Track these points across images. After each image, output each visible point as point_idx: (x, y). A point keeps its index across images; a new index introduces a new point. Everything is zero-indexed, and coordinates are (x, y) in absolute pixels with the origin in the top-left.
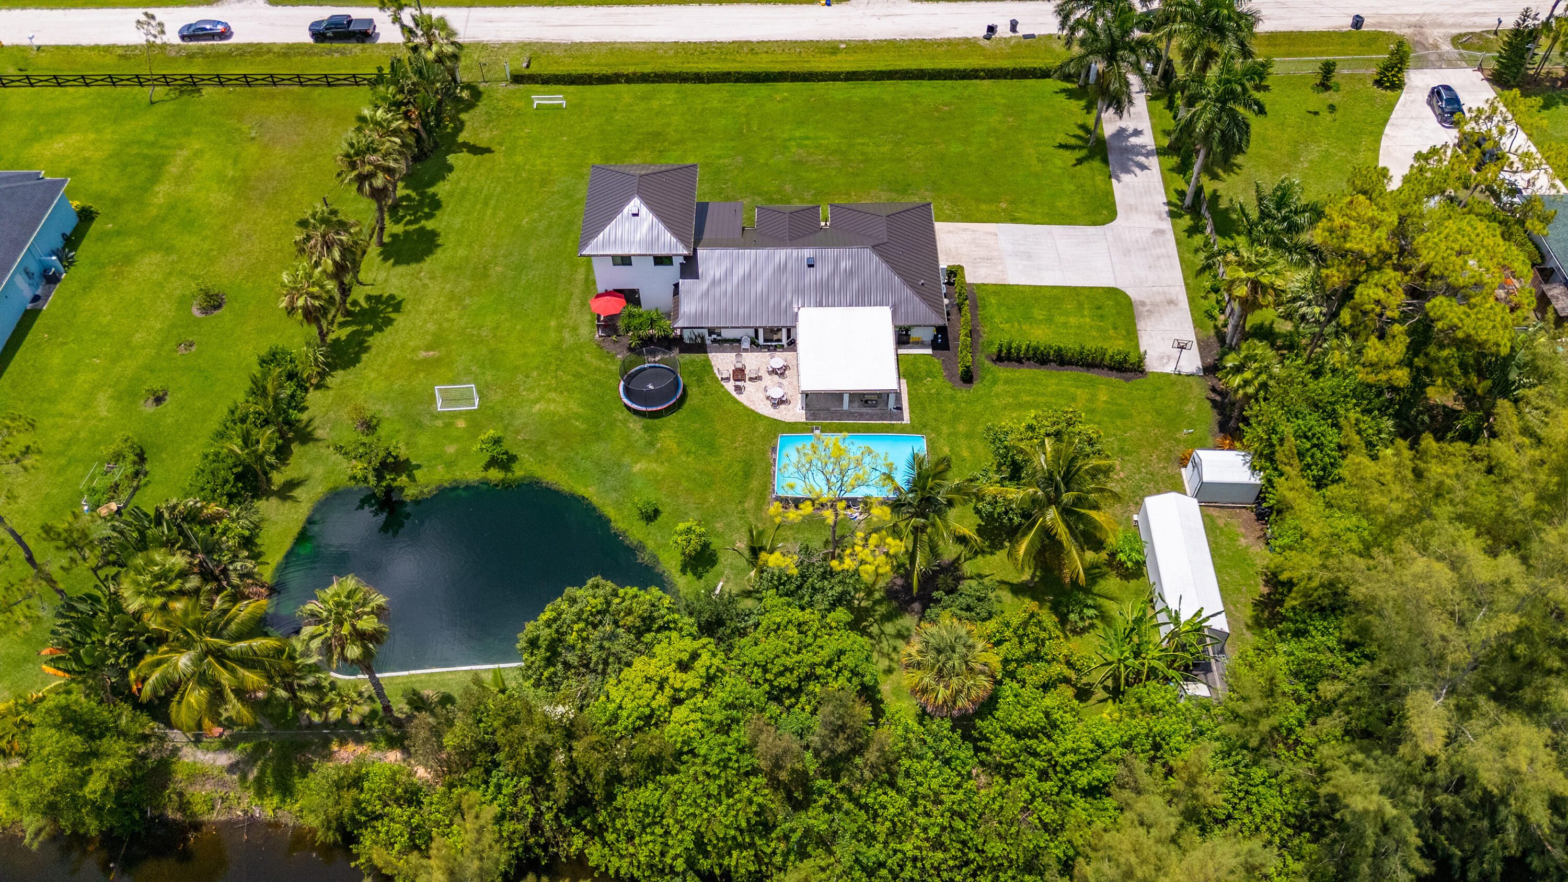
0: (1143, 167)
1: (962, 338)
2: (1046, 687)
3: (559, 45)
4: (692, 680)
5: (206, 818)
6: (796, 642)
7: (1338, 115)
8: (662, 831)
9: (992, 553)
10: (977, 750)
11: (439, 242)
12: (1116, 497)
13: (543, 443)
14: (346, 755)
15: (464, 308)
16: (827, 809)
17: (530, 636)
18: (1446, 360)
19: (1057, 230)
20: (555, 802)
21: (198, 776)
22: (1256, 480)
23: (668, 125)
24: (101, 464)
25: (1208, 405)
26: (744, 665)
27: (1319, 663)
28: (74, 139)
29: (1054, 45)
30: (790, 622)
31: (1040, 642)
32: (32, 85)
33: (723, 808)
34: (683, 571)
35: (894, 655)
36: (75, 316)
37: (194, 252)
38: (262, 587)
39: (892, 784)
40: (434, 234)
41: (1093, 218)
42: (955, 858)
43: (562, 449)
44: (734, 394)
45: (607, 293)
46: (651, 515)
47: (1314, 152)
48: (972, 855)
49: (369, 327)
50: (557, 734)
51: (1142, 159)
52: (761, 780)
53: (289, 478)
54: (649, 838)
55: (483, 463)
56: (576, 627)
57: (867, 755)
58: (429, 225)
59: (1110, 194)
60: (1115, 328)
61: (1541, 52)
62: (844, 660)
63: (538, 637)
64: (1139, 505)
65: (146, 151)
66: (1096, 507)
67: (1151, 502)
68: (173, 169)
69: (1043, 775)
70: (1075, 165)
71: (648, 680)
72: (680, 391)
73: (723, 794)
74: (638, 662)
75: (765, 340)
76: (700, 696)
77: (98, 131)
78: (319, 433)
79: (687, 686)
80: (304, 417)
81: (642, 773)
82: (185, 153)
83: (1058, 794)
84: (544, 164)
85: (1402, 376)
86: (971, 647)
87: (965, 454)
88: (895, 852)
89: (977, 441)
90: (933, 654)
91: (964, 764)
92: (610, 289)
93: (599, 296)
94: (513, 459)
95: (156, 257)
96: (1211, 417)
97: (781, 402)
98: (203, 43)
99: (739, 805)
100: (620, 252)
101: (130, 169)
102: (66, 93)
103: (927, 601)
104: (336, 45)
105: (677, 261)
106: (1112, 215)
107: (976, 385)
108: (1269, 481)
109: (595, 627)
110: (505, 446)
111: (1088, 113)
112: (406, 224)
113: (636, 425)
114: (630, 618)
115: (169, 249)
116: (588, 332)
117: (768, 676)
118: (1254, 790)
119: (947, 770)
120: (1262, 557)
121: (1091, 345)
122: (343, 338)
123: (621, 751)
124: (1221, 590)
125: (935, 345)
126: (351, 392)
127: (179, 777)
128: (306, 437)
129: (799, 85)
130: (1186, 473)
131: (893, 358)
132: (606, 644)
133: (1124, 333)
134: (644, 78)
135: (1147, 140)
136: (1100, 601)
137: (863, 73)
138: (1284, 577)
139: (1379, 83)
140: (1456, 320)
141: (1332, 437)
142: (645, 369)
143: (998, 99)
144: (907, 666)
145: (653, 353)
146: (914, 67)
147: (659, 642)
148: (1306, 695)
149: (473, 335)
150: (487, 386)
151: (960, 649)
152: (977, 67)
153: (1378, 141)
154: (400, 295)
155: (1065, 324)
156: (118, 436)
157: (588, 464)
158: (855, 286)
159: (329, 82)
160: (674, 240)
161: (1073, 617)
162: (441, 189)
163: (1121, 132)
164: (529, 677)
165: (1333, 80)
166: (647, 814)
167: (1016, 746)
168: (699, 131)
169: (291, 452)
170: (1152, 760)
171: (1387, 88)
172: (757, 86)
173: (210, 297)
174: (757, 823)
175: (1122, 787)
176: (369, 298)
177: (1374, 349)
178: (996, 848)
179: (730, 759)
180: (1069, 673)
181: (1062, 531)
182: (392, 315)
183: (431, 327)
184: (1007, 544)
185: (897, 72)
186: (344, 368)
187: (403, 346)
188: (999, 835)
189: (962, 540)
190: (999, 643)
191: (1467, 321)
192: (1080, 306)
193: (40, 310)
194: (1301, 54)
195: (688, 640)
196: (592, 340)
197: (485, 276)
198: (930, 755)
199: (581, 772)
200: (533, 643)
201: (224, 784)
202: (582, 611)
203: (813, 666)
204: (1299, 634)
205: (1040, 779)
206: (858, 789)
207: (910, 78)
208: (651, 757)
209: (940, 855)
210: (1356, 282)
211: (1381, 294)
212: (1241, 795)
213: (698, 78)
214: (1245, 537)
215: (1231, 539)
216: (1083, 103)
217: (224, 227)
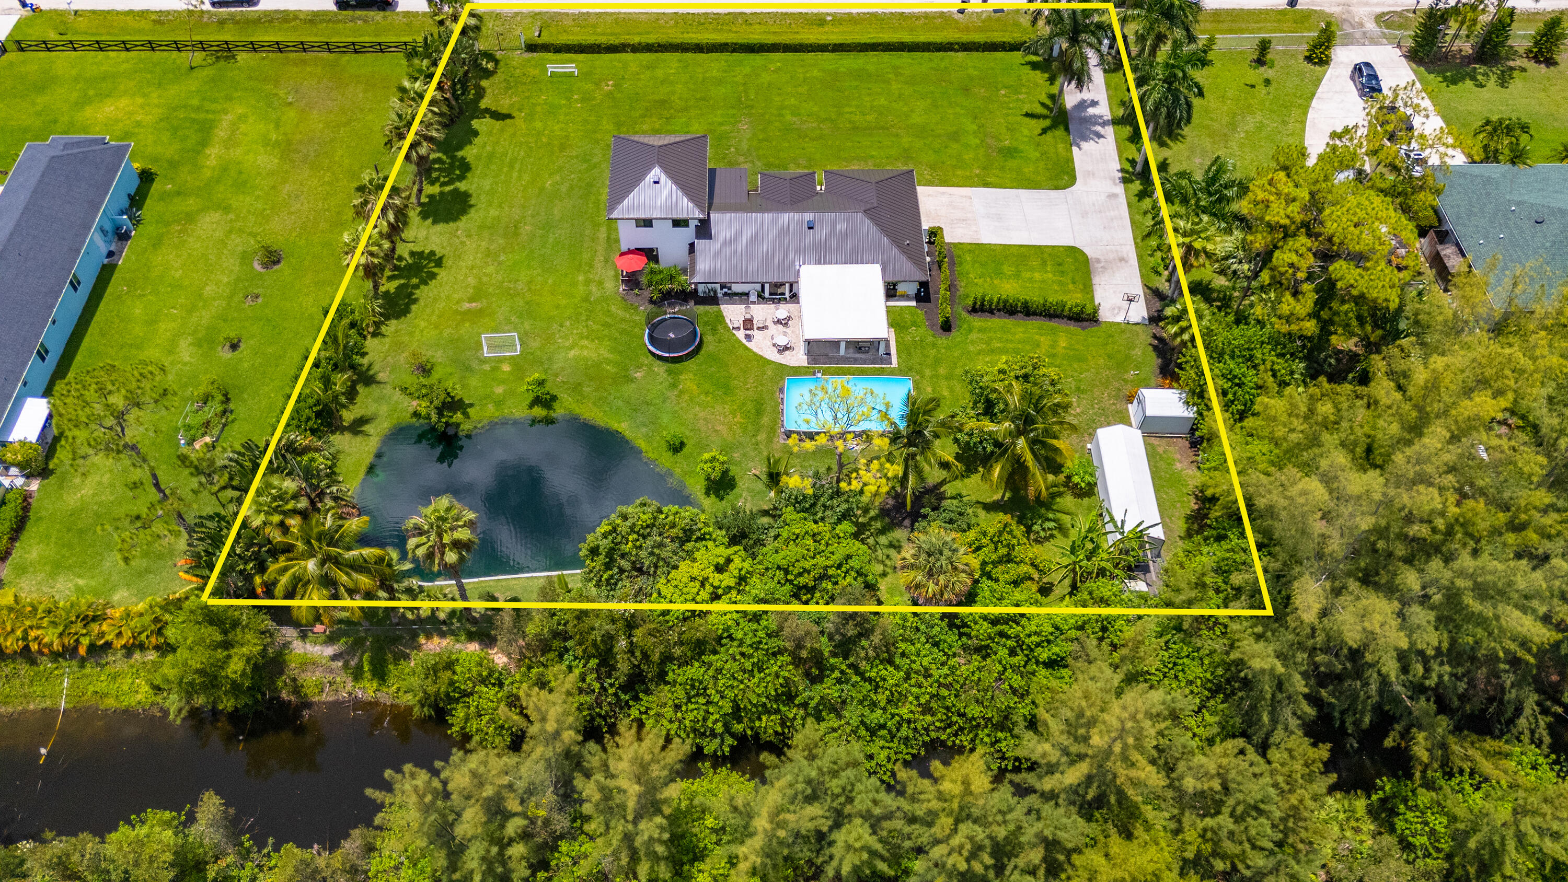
0: (1100, 136)
1: (942, 292)
2: (1016, 583)
3: (567, 14)
4: (727, 579)
5: (316, 699)
6: (812, 549)
7: (1272, 88)
8: (704, 701)
9: (968, 477)
10: (961, 635)
11: (472, 202)
12: (1074, 428)
13: (579, 384)
14: (432, 647)
15: (500, 264)
16: (839, 681)
17: (592, 545)
18: (1346, 313)
19: (1024, 194)
20: (616, 679)
21: (308, 664)
22: (1190, 413)
23: (673, 93)
24: (192, 405)
25: (1151, 348)
26: (767, 569)
27: (1235, 561)
28: (124, 102)
29: (1022, 20)
30: (807, 533)
31: (1011, 547)
32: (75, 49)
33: (756, 680)
34: (707, 494)
35: (888, 562)
36: (149, 271)
37: (249, 212)
38: (354, 507)
39: (891, 662)
40: (466, 196)
41: (1055, 183)
42: (942, 721)
43: (596, 390)
44: (744, 341)
45: (630, 252)
46: (677, 448)
47: (1250, 123)
48: (954, 719)
49: (415, 281)
50: (620, 624)
51: (1098, 128)
52: (786, 658)
53: (358, 416)
54: (693, 706)
55: (528, 402)
56: (631, 538)
57: (872, 638)
58: (462, 186)
59: (1070, 160)
60: (1074, 283)
61: (1451, 32)
62: (851, 563)
63: (598, 547)
64: (1092, 435)
65: (193, 116)
66: (1056, 437)
67: (1102, 433)
68: (221, 133)
69: (1012, 652)
70: (1040, 135)
71: (693, 579)
72: (698, 339)
73: (756, 670)
74: (683, 566)
75: (771, 294)
76: (734, 593)
77: (145, 95)
78: (381, 376)
79: (724, 584)
80: (365, 361)
81: (689, 654)
82: (230, 117)
83: (1024, 667)
84: (561, 129)
85: (1310, 327)
86: (955, 551)
87: (946, 393)
88: (893, 716)
89: (955, 382)
90: (923, 556)
91: (950, 647)
92: (632, 248)
93: (622, 254)
94: (554, 398)
95: (216, 216)
96: (1154, 361)
97: (786, 348)
98: (233, 9)
99: (769, 678)
100: (643, 216)
101: (180, 133)
102: (108, 58)
103: (915, 516)
104: (359, 13)
105: (693, 224)
106: (1072, 180)
107: (954, 333)
108: (1201, 414)
109: (644, 537)
110: (548, 387)
111: (1052, 84)
112: (441, 186)
113: (660, 369)
114: (675, 530)
115: (227, 209)
116: (613, 286)
117: (789, 577)
118: (1181, 661)
119: (935, 650)
120: (1194, 478)
121: (1053, 299)
122: (392, 290)
123: (673, 636)
124: (1159, 505)
125: (919, 298)
126: (406, 339)
127: (293, 665)
128: (367, 378)
129: (790, 55)
130: (1132, 408)
131: (884, 309)
132: (656, 551)
133: (1081, 287)
134: (649, 48)
135: (1103, 110)
136: (1059, 515)
137: (849, 45)
138: (1209, 493)
139: (1309, 59)
140: (1352, 282)
141: (1251, 378)
142: (665, 320)
143: (971, 71)
144: (903, 567)
145: (672, 305)
146: (895, 40)
147: (698, 550)
148: (1223, 586)
149: (510, 289)
150: (526, 333)
151: (947, 553)
152: (952, 40)
153: (1305, 114)
154: (439, 252)
155: (1031, 280)
156: (205, 378)
157: (620, 403)
158: (849, 246)
159: (356, 49)
160: (691, 205)
161: (1036, 528)
162: (469, 153)
163: (1082, 105)
164: (590, 580)
165: (1269, 57)
166: (693, 687)
167: (992, 630)
168: (703, 99)
169: (358, 393)
170: (1101, 639)
171: (1315, 64)
172: (752, 56)
173: (270, 252)
174: (783, 694)
175: (1076, 659)
176: (412, 254)
177: (1288, 304)
178: (974, 711)
179: (760, 642)
180: (1032, 571)
181: (1029, 458)
182: (435, 270)
183: (471, 281)
184: (980, 469)
185: (880, 44)
186: (397, 317)
187: (448, 297)
188: (977, 701)
189: (945, 465)
190: (978, 549)
191: (1361, 282)
192: (1044, 263)
193: (115, 265)
194: (1242, 31)
195: (722, 548)
196: (617, 293)
197: (516, 234)
198: (923, 639)
199: (638, 654)
200: (594, 551)
201: (331, 671)
202: (634, 524)
203: (826, 568)
204: (1220, 538)
205: (1010, 655)
206: (864, 665)
207: (891, 50)
208: (698, 640)
209: (929, 718)
210: (1276, 247)
211: (1294, 258)
212: (1170, 666)
213: (699, 48)
214: (1181, 462)
215: (1169, 464)
216: (1046, 75)
217: (274, 187)
